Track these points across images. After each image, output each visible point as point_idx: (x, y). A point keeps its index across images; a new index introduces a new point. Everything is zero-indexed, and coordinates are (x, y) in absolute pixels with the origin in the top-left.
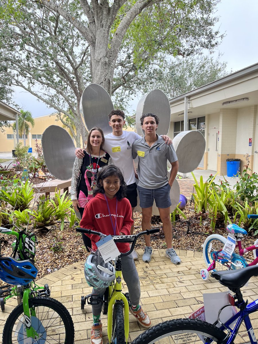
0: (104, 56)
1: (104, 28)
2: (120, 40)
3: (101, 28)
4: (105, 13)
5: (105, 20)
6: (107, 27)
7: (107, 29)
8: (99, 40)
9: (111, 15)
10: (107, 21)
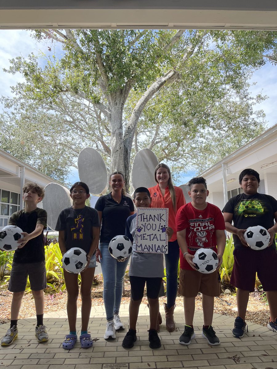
0: (119, 128)
1: (118, 106)
2: (138, 115)
3: (115, 106)
4: (118, 94)
5: (118, 99)
6: (121, 105)
7: (120, 106)
8: (114, 116)
9: (123, 95)
10: (120, 100)
